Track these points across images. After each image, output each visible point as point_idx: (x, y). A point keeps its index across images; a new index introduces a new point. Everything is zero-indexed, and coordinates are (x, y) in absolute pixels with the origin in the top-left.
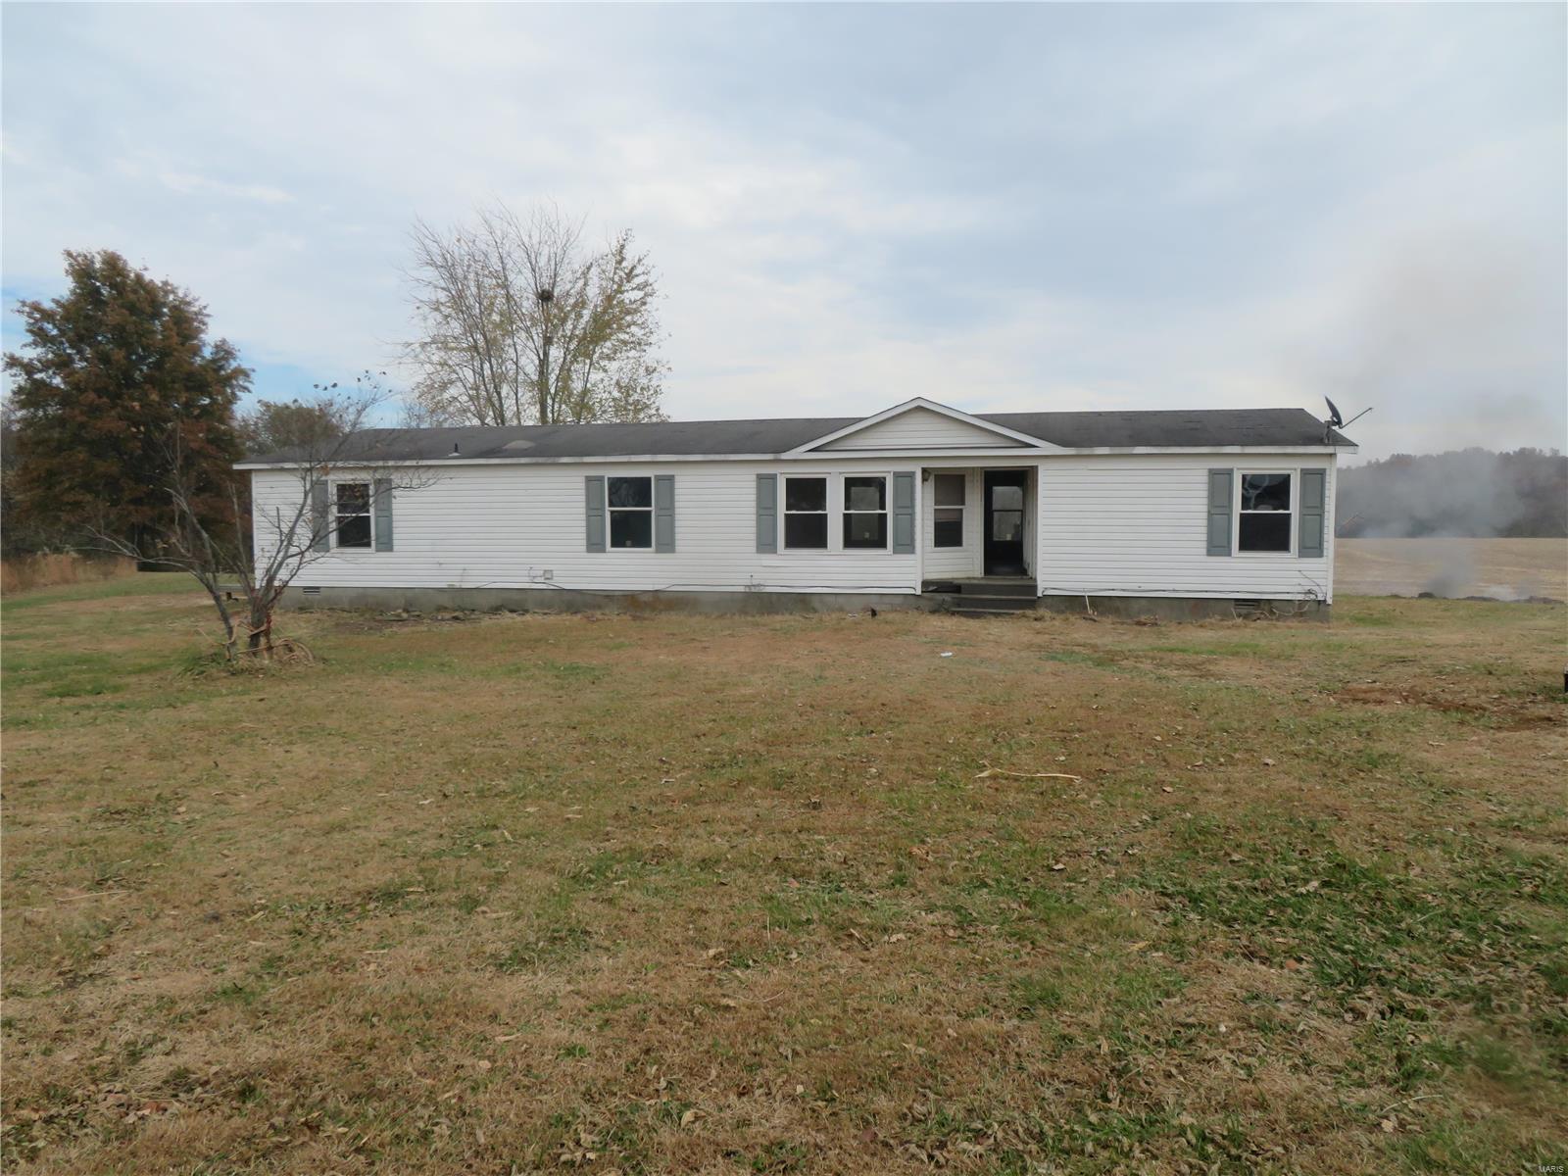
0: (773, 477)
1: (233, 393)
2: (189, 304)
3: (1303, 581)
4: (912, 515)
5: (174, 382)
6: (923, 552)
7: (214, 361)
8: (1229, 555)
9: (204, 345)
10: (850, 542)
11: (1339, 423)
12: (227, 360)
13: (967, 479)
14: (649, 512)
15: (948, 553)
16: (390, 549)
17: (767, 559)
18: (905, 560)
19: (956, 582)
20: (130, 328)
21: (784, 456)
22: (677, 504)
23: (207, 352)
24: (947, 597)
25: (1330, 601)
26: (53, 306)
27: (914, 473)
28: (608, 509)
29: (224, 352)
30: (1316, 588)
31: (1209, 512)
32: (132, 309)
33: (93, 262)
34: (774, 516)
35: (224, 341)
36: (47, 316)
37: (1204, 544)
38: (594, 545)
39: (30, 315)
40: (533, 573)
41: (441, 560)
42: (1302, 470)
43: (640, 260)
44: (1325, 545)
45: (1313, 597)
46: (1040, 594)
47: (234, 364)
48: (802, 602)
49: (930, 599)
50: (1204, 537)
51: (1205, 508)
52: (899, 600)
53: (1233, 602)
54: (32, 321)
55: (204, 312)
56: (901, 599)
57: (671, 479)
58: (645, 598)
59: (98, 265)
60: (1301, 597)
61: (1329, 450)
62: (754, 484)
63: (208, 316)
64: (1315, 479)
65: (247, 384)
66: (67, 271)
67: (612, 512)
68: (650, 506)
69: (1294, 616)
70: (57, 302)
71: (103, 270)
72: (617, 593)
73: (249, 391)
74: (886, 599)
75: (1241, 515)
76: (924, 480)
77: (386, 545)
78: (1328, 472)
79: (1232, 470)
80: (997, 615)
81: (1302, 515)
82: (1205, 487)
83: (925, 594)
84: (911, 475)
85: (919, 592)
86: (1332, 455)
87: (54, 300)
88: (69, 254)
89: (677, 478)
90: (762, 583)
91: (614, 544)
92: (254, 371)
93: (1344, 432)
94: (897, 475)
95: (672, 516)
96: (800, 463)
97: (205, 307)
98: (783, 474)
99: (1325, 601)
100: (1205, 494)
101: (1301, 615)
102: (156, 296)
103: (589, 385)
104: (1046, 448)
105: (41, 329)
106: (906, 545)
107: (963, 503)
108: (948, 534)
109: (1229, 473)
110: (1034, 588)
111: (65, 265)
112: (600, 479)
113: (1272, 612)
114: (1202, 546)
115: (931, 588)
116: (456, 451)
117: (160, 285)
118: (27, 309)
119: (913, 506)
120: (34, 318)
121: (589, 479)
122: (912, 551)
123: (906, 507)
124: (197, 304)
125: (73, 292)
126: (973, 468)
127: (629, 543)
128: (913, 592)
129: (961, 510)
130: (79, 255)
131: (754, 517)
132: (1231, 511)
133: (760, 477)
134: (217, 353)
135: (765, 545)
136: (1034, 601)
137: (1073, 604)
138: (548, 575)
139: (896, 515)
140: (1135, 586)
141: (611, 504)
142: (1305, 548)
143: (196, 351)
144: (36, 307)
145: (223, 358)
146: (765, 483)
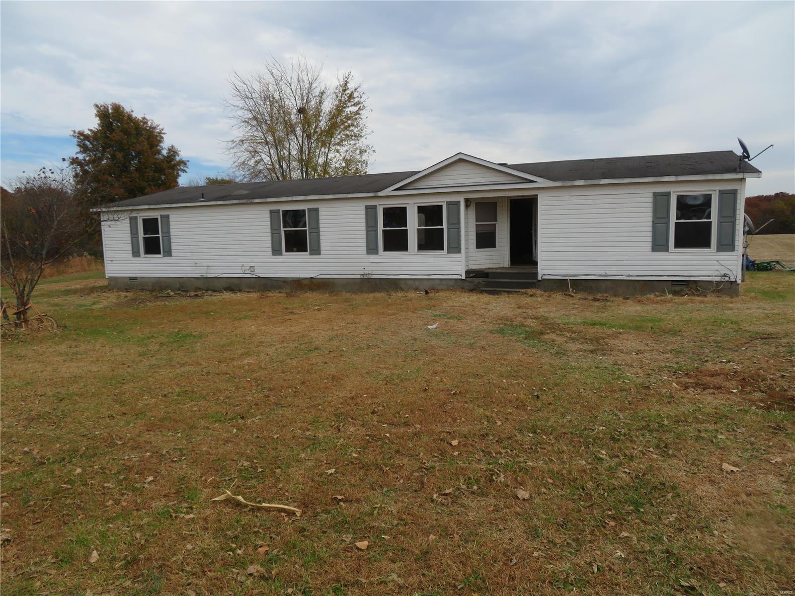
0: (375, 207)
1: (178, 173)
2: (155, 128)
3: (720, 268)
4: (459, 229)
5: (146, 169)
6: (466, 253)
7: (168, 157)
8: (667, 250)
9: (163, 149)
10: (422, 247)
11: (748, 157)
12: (175, 156)
13: (498, 204)
14: (306, 230)
15: (486, 253)
16: (171, 255)
17: (373, 258)
18: (454, 257)
19: (487, 271)
20: (125, 141)
21: (380, 194)
22: (321, 226)
23: (165, 152)
24: (480, 280)
25: (739, 282)
26: (89, 133)
27: (459, 202)
28: (283, 229)
29: (173, 152)
30: (729, 273)
31: (653, 222)
32: (126, 132)
33: (108, 110)
34: (376, 231)
35: (173, 146)
36: (87, 137)
37: (650, 244)
38: (276, 251)
39: (78, 137)
40: (244, 268)
41: (197, 261)
42: (720, 191)
43: (356, 89)
44: (736, 243)
45: (727, 279)
46: (540, 278)
47: (178, 158)
48: (393, 285)
49: (471, 282)
50: (650, 239)
51: (650, 219)
52: (452, 283)
53: (670, 283)
54: (80, 140)
55: (163, 132)
56: (453, 281)
57: (317, 210)
58: (305, 282)
59: (110, 111)
60: (718, 279)
61: (740, 176)
62: (364, 212)
63: (164, 133)
64: (729, 197)
65: (185, 168)
66: (96, 115)
67: (285, 231)
68: (306, 227)
69: (713, 292)
70: (91, 130)
71: (113, 113)
72: (290, 280)
73: (186, 172)
74: (444, 282)
75: (676, 223)
76: (467, 206)
77: (169, 253)
78: (739, 192)
79: (669, 193)
80: (509, 292)
81: (720, 223)
82: (651, 205)
83: (468, 279)
84: (458, 203)
85: (464, 278)
86: (742, 180)
87: (89, 130)
88: (97, 106)
89: (320, 210)
90: (370, 272)
91: (287, 251)
92: (188, 161)
93: (752, 163)
94: (449, 204)
95: (318, 233)
96: (389, 198)
97: (162, 129)
98: (380, 206)
99: (736, 281)
100: (651, 209)
101: (719, 291)
102: (139, 125)
103: (328, 160)
104: (542, 182)
105: (84, 144)
106: (455, 248)
107: (496, 221)
108: (486, 240)
109: (667, 195)
110: (536, 274)
111: (95, 111)
112: (278, 211)
113: (697, 290)
114: (649, 245)
115: (472, 275)
116: (203, 198)
117: (141, 119)
118: (77, 134)
119: (459, 223)
120: (80, 139)
121: (271, 212)
122: (459, 252)
123: (455, 224)
124: (158, 128)
125: (99, 125)
126: (502, 197)
127: (295, 249)
128: (461, 278)
129: (495, 225)
130: (101, 106)
131: (364, 232)
132: (669, 222)
133: (367, 208)
134: (169, 153)
135: (372, 249)
136: (534, 283)
137: (560, 285)
138: (252, 269)
139: (448, 229)
140: (603, 273)
141: (284, 227)
142: (722, 245)
143: (159, 152)
144: (81, 134)
145: (172, 155)
146: (371, 211)
